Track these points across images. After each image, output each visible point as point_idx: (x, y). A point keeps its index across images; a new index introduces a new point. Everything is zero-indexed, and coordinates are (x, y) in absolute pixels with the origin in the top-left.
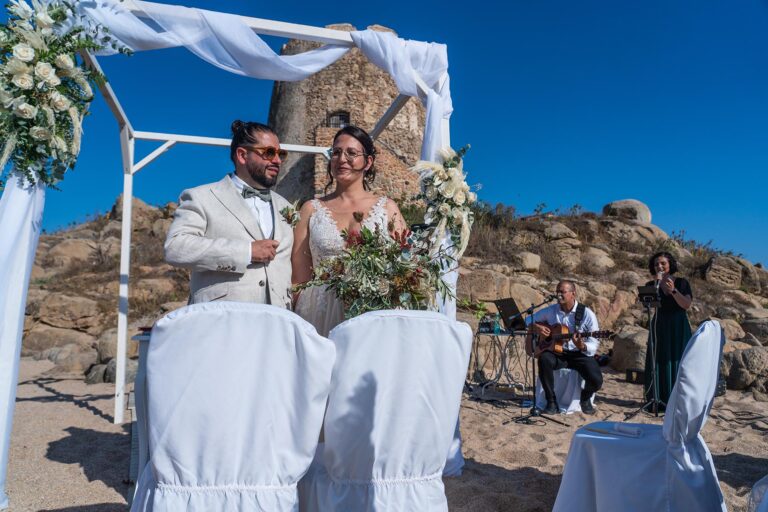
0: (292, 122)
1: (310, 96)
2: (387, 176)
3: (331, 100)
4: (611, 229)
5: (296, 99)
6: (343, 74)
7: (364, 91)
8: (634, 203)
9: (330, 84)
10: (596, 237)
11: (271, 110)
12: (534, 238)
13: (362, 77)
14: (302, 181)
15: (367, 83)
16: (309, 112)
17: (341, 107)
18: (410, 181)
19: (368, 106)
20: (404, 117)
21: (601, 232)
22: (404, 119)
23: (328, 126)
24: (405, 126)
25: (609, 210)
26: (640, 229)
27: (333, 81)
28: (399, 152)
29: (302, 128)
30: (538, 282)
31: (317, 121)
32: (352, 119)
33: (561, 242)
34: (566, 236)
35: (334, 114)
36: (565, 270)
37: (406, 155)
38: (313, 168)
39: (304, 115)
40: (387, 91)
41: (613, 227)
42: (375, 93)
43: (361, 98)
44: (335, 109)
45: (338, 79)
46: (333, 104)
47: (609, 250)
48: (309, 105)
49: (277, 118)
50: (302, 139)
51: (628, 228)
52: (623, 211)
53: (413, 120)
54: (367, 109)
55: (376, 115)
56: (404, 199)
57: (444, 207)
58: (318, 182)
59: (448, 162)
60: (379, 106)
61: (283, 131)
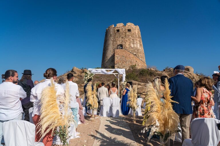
0: (109, 47)
1: (113, 41)
2: (131, 60)
3: (118, 42)
5: (110, 42)
6: (121, 35)
7: (126, 39)
8: (189, 67)
13: (125, 36)
14: (112, 61)
15: (127, 37)
16: (113, 45)
17: (121, 43)
18: (137, 61)
19: (127, 43)
20: (136, 45)
23: (118, 49)
24: (136, 47)
26: (188, 74)
27: (119, 37)
28: (135, 53)
29: (112, 49)
31: (115, 47)
32: (123, 46)
35: (119, 45)
38: (114, 59)
39: (112, 46)
40: (132, 39)
42: (129, 40)
43: (125, 41)
45: (120, 37)
46: (119, 43)
48: (113, 43)
49: (106, 46)
50: (112, 51)
51: (185, 74)
52: (186, 69)
53: (138, 45)
54: (127, 44)
55: (129, 45)
56: (136, 65)
57: (124, 86)
58: (115, 62)
59: (125, 82)
60: (130, 42)
61: (107, 49)
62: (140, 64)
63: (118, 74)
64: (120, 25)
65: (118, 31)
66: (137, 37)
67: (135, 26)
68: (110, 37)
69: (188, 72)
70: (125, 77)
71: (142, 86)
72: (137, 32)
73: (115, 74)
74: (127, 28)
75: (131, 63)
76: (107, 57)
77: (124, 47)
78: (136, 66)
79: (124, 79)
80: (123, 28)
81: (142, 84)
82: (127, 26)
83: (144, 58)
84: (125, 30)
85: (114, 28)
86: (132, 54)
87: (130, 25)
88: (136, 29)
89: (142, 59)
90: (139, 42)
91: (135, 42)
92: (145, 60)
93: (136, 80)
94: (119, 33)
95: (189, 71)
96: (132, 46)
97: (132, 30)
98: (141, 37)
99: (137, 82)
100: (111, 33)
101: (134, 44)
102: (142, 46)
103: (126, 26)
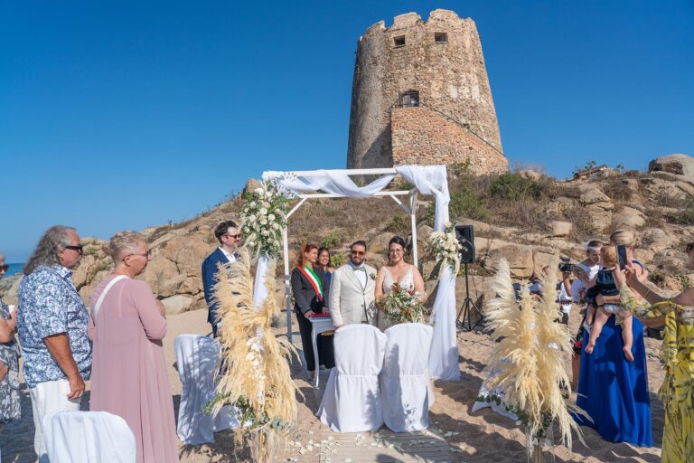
0: (371, 104)
1: (384, 80)
2: (453, 144)
3: (402, 82)
4: (651, 186)
5: (373, 84)
6: (411, 58)
8: (679, 157)
9: (401, 68)
10: (634, 195)
11: (353, 94)
12: (569, 204)
13: (428, 59)
14: (382, 153)
15: (432, 63)
16: (384, 95)
17: (411, 87)
18: (474, 147)
19: (434, 84)
20: (467, 88)
21: (640, 189)
22: (467, 90)
23: (401, 106)
24: (467, 96)
25: (655, 166)
26: (681, 184)
27: (403, 65)
28: (463, 121)
29: (380, 108)
30: (566, 244)
31: (392, 102)
32: (420, 96)
33: (594, 206)
34: (599, 200)
35: (405, 94)
36: (595, 232)
37: (469, 122)
38: (390, 143)
39: (380, 97)
40: (450, 67)
41: (653, 183)
42: (440, 71)
43: (428, 77)
44: (407, 89)
45: (407, 63)
46: (404, 85)
47: (643, 208)
48: (384, 88)
49: (359, 101)
50: (381, 118)
51: (668, 184)
52: (668, 165)
53: (474, 89)
54: (433, 86)
55: (441, 90)
56: (468, 163)
57: (445, 253)
58: (395, 154)
59: (447, 230)
60: (444, 81)
61: (364, 112)
62: (483, 160)
63: (409, 196)
64: (406, 22)
65: (400, 41)
66: (470, 59)
67: (461, 21)
68: (373, 66)
69: (679, 176)
70: (447, 208)
71: (506, 239)
72: (468, 44)
73: (398, 196)
74: (433, 30)
75: (451, 155)
76: (364, 140)
77: (425, 100)
78: (470, 167)
79: (443, 216)
80: (418, 29)
81: (508, 231)
82: (431, 21)
83: (498, 135)
84: (427, 35)
85: (385, 31)
86: (455, 125)
87: (443, 18)
88: (464, 32)
89: (490, 139)
90: (476, 79)
91: (461, 78)
92: (500, 143)
93: (481, 219)
94: (405, 48)
95: (682, 174)
96: (454, 94)
97: (450, 35)
98: (483, 60)
99: (485, 227)
100: (377, 52)
101: (458, 85)
102: (489, 92)
103: (428, 24)
